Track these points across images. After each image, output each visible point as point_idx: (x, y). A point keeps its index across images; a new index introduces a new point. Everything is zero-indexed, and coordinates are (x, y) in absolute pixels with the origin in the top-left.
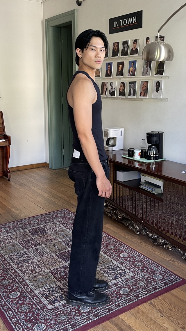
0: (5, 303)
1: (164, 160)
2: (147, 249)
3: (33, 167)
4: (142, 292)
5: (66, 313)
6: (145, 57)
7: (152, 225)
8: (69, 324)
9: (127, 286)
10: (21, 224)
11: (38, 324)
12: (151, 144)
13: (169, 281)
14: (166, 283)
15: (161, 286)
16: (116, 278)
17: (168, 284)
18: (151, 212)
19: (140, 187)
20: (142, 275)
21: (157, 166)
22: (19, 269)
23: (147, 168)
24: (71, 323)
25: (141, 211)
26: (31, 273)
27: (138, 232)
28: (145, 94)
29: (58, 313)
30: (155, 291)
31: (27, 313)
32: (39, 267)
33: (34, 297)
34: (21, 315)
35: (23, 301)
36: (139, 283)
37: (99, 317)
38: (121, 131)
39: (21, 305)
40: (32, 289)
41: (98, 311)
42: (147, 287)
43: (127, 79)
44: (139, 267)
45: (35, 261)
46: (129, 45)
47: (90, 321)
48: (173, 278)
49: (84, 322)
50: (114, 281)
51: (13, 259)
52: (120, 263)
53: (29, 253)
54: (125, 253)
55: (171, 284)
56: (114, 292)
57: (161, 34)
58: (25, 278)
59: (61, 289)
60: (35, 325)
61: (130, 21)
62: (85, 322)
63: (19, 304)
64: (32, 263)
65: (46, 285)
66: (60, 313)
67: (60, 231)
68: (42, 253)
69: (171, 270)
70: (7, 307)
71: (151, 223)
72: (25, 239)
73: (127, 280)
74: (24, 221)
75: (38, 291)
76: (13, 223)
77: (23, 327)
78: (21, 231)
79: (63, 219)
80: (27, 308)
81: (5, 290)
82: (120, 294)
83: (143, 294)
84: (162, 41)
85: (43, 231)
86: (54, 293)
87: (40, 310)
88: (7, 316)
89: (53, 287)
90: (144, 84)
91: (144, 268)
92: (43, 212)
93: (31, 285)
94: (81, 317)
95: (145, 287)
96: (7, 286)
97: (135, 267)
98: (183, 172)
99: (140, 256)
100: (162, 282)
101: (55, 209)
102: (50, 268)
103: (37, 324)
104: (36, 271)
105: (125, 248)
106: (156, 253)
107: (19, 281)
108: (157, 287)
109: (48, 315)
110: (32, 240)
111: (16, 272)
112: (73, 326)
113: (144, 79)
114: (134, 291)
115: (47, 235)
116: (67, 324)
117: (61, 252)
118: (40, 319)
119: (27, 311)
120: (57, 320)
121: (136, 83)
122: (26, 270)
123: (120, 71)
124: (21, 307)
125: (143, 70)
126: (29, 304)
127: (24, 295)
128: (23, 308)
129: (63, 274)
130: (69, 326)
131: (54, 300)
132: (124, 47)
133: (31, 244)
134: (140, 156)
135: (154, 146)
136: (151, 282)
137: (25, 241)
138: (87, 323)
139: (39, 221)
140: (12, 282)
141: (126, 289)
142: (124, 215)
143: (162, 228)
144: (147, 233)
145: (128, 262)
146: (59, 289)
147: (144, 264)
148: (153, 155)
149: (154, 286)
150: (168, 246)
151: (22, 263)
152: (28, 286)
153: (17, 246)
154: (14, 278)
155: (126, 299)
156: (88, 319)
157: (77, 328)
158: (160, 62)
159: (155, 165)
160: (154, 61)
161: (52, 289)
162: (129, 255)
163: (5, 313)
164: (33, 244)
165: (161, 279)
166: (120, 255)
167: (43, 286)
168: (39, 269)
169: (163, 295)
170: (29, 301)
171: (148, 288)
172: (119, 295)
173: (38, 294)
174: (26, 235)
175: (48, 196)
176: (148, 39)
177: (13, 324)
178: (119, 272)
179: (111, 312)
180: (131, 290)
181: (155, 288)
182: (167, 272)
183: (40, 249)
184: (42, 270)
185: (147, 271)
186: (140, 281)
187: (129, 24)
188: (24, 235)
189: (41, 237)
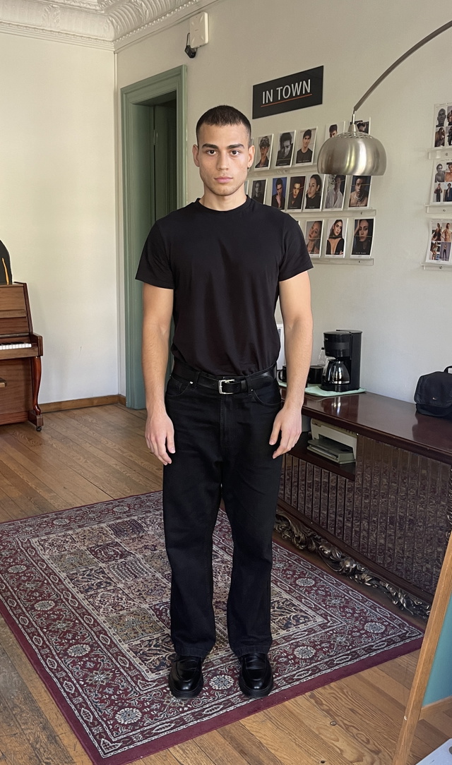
0: (59, 665)
4: (340, 655)
8: (189, 712)
9: (310, 642)
10: (94, 512)
11: (126, 709)
13: (399, 636)
14: (392, 640)
15: (381, 645)
16: (286, 627)
17: (395, 643)
20: (342, 623)
22: (89, 602)
24: (193, 711)
26: (112, 610)
30: (367, 656)
31: (104, 687)
32: (129, 598)
33: (118, 655)
34: (90, 691)
35: (96, 663)
36: (335, 638)
39: (91, 670)
40: (114, 641)
44: (336, 607)
45: (120, 586)
46: (293, 141)
47: (232, 708)
48: (407, 632)
49: (219, 709)
50: (283, 633)
51: (77, 581)
52: (296, 598)
53: (109, 570)
54: (308, 578)
55: (402, 643)
56: (281, 653)
58: (101, 619)
60: (119, 711)
61: (296, 89)
62: (221, 710)
63: (89, 668)
64: (114, 591)
65: (142, 634)
68: (134, 570)
70: (64, 674)
72: (102, 543)
73: (311, 631)
74: (98, 507)
75: (127, 646)
76: (77, 511)
77: (96, 713)
78: (93, 527)
80: (103, 677)
81: (60, 640)
82: (295, 657)
83: (343, 659)
84: (363, 132)
85: (137, 528)
86: (159, 650)
87: (130, 683)
88: (62, 690)
89: (157, 639)
91: (347, 610)
93: (111, 632)
94: (214, 698)
95: (347, 646)
96: (65, 633)
97: (326, 606)
99: (337, 585)
100: (384, 639)
102: (152, 600)
103: (124, 708)
104: (122, 606)
105: (308, 568)
107: (88, 624)
108: (374, 648)
109: (146, 691)
110: (116, 545)
111: (83, 607)
112: (197, 716)
114: (325, 653)
115: (146, 537)
116: (183, 712)
118: (128, 700)
119: (104, 684)
120: (165, 703)
122: (102, 604)
124: (91, 674)
125: (327, 197)
126: (107, 670)
127: (98, 653)
128: (97, 678)
130: (188, 715)
131: (158, 663)
132: (282, 147)
133: (113, 553)
136: (360, 637)
137: (101, 545)
138: (225, 711)
139: (130, 508)
140: (75, 625)
141: (307, 648)
145: (314, 595)
147: (347, 602)
149: (367, 645)
151: (94, 590)
152: (106, 634)
153: (84, 557)
154: (77, 619)
155: (307, 667)
156: (229, 703)
157: (205, 719)
161: (154, 643)
162: (316, 583)
163: (59, 686)
164: (116, 554)
165: (382, 633)
166: (297, 582)
167: (136, 635)
168: (129, 602)
169: (386, 663)
170: (108, 664)
171: (354, 648)
172: (292, 659)
173: (126, 650)
174: (104, 534)
175: (117, 465)
176: (333, 129)
177: (75, 706)
178: (294, 614)
180: (317, 650)
181: (367, 650)
182: (393, 619)
183: (132, 563)
184: (134, 604)
185: (352, 615)
186: (336, 633)
187: (294, 95)
188: (100, 534)
189: (133, 539)
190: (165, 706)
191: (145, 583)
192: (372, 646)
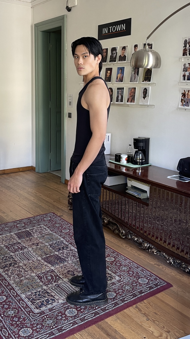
1: (150, 165)
2: (133, 253)
3: (20, 170)
4: (127, 296)
5: (53, 317)
6: (133, 64)
7: (138, 230)
8: (56, 329)
9: (113, 290)
10: (7, 227)
12: (137, 150)
13: (154, 284)
15: (146, 290)
17: (153, 288)
18: (137, 216)
19: (126, 191)
20: (128, 279)
21: (143, 171)
22: (5, 273)
23: (133, 173)
24: (58, 328)
25: (127, 215)
26: (17, 277)
27: (123, 236)
28: (133, 100)
29: (44, 318)
31: (13, 318)
32: (25, 271)
33: (20, 301)
34: (7, 320)
35: (9, 305)
36: (125, 287)
37: (86, 321)
38: (108, 136)
39: (7, 309)
40: (18, 293)
41: (84, 316)
42: (132, 291)
43: (114, 85)
44: (125, 271)
45: (21, 264)
46: (117, 51)
47: (76, 325)
48: (158, 282)
49: (70, 326)
53: (16, 256)
54: (111, 257)
55: (156, 288)
57: (149, 41)
58: (11, 282)
59: (48, 293)
60: (21, 329)
61: (118, 28)
63: (5, 308)
64: (18, 267)
65: (32, 289)
66: (46, 318)
67: (47, 235)
68: (28, 257)
69: (156, 274)
71: (136, 227)
72: (12, 243)
73: (113, 284)
74: (10, 224)
75: (24, 295)
77: (9, 331)
78: (7, 234)
79: (49, 223)
80: (13, 312)
83: (129, 298)
84: (150, 48)
85: (29, 235)
86: (41, 297)
87: (26, 315)
89: (40, 291)
90: (131, 91)
91: (130, 272)
92: (30, 215)
93: (17, 289)
94: (68, 321)
95: (130, 291)
97: (120, 271)
98: (169, 177)
99: (125, 260)
100: (148, 286)
101: (41, 213)
102: (37, 271)
103: (23, 328)
104: (22, 275)
105: (111, 252)
106: (141, 257)
107: (5, 285)
108: (143, 291)
109: (35, 319)
110: (18, 244)
111: (2, 276)
112: (60, 330)
113: (132, 85)
114: (120, 295)
115: (33, 239)
116: (53, 328)
117: (47, 256)
118: (26, 323)
119: (13, 316)
120: (43, 324)
121: (124, 89)
122: (12, 274)
123: (108, 77)
124: (7, 311)
125: (131, 77)
126: (15, 308)
127: (10, 299)
128: (9, 313)
129: (50, 278)
130: (55, 330)
131: (40, 304)
132: (112, 54)
133: (17, 248)
134: (127, 161)
135: (140, 152)
136: (136, 286)
137: (11, 244)
138: (73, 327)
139: (25, 225)
141: (112, 293)
142: (110, 220)
143: (148, 232)
144: (133, 237)
145: (114, 266)
146: (45, 293)
147: (130, 268)
148: (140, 160)
149: (140, 290)
150: (153, 250)
151: (8, 267)
152: (14, 290)
153: (3, 250)
155: (112, 303)
156: (75, 323)
157: (63, 332)
158: (148, 69)
159: (141, 170)
160: (142, 67)
161: (38, 293)
162: (115, 259)
164: (19, 248)
165: (146, 283)
167: (29, 290)
168: (25, 273)
169: (149, 299)
170: (15, 306)
171: (134, 291)
173: (24, 298)
174: (12, 238)
175: (34, 200)
176: (136, 46)
179: (97, 316)
180: (117, 294)
181: (140, 292)
182: (152, 276)
183: (26, 253)
184: (28, 274)
185: (133, 275)
186: (125, 284)
187: (118, 30)
188: (10, 238)
189: (27, 240)
190: (44, 326)
191: (33, 263)
192: (142, 290)
